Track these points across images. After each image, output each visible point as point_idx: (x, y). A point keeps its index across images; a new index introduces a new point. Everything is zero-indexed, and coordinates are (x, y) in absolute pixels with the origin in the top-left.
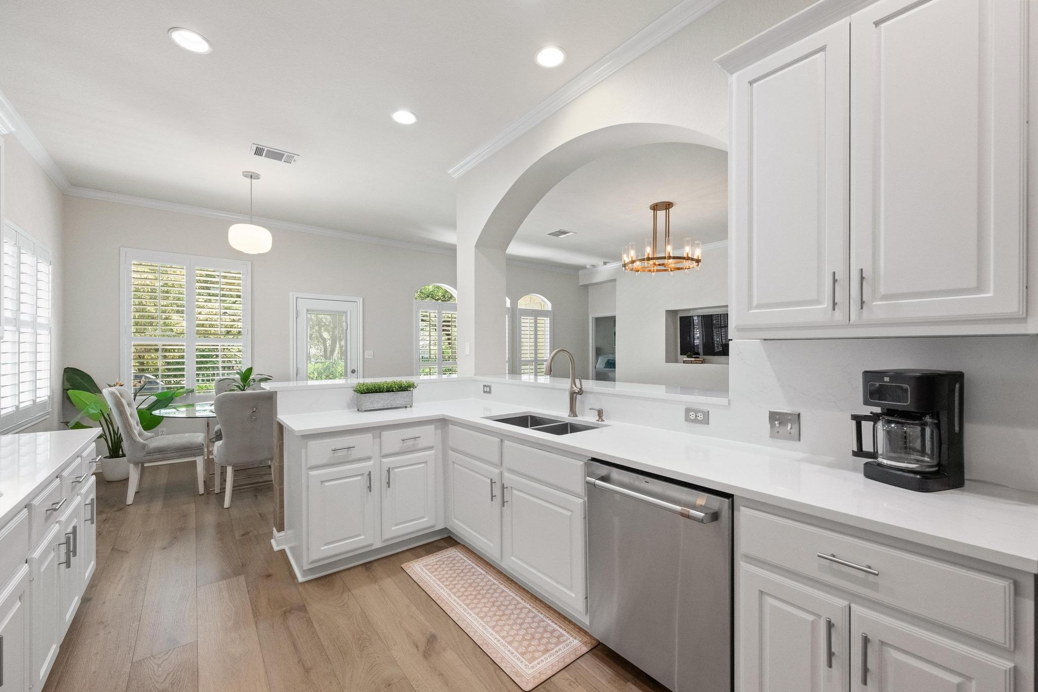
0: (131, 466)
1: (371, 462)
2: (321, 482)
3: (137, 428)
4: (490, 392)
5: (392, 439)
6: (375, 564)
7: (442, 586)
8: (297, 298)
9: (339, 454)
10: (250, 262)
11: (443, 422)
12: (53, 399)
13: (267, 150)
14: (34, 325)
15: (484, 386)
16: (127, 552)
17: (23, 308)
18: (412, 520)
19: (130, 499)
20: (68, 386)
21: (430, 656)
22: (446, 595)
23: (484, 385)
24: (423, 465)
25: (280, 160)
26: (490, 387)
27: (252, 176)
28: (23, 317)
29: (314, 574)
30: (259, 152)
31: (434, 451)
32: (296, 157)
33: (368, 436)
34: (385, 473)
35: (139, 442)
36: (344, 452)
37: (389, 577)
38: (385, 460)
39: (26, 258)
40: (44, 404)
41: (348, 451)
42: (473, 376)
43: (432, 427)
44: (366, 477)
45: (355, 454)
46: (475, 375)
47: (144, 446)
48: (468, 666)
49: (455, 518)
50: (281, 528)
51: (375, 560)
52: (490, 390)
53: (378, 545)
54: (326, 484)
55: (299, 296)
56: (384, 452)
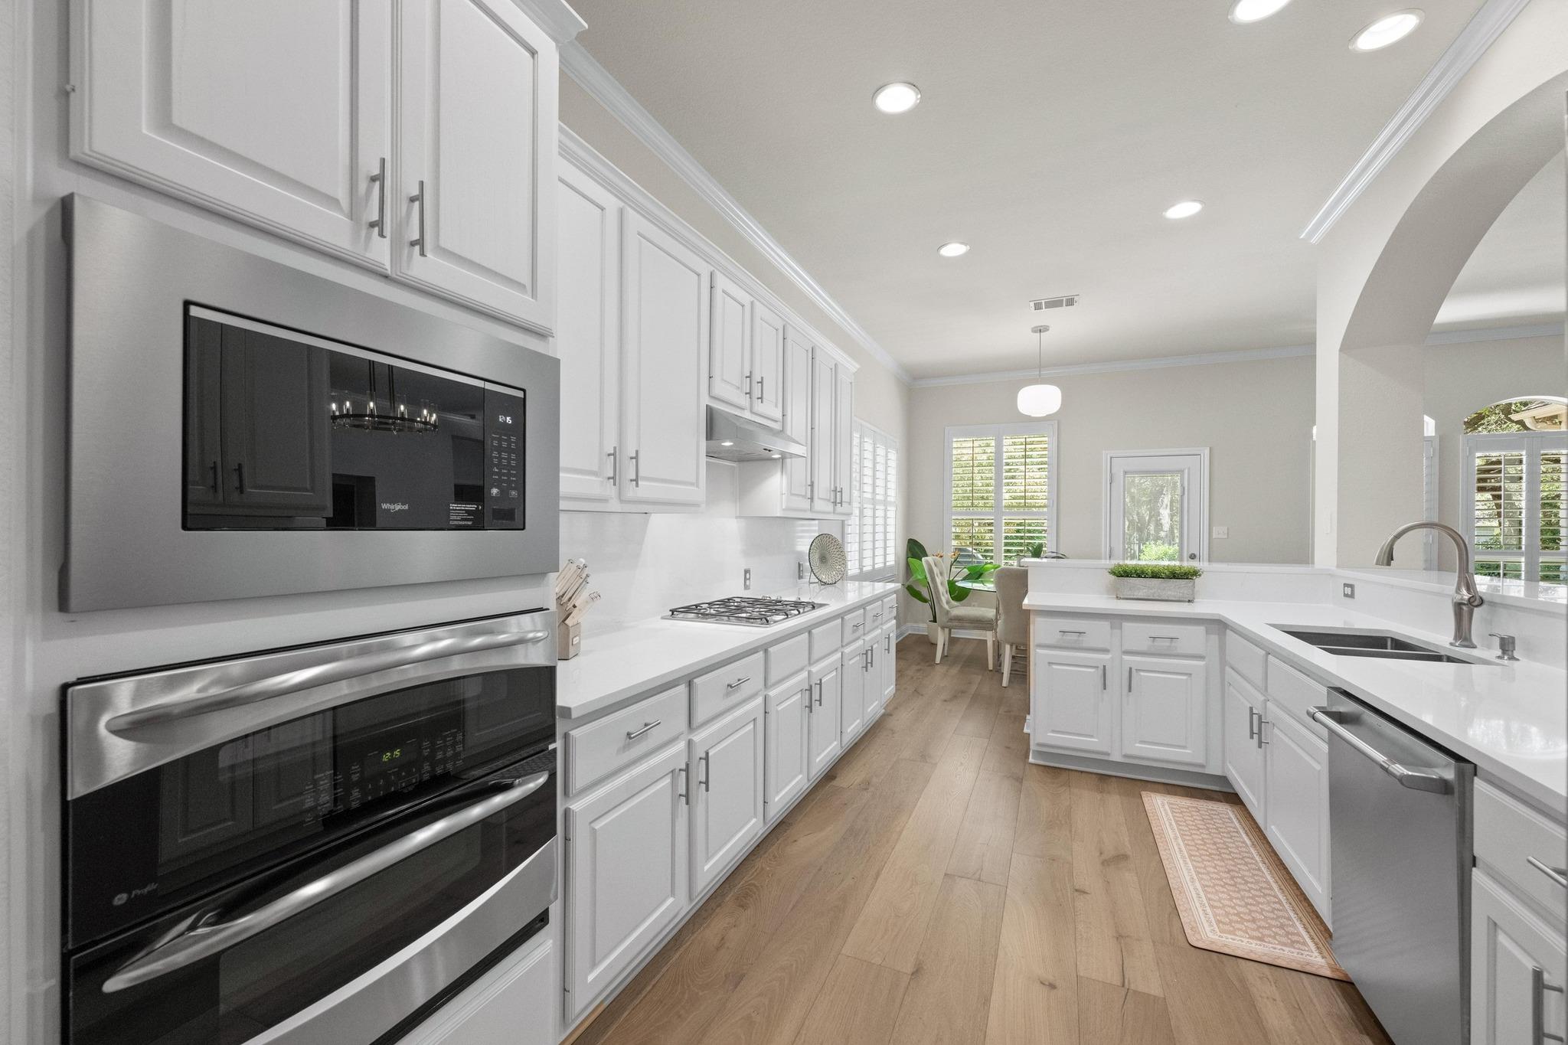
0: (939, 628)
1: (1107, 657)
2: (1049, 663)
3: (945, 597)
4: (1352, 596)
5: (1137, 635)
6: (1114, 779)
7: (1175, 828)
8: (1111, 458)
9: (1069, 638)
10: (1056, 422)
11: (1219, 626)
12: (899, 564)
13: (1045, 302)
14: (885, 503)
15: (1346, 585)
16: (922, 695)
17: (878, 490)
18: (1162, 744)
19: (938, 660)
20: (910, 555)
21: (1108, 865)
22: (1172, 836)
23: (1344, 584)
24: (1185, 677)
25: (1062, 306)
26: (1351, 586)
27: (1040, 330)
28: (878, 497)
29: (1044, 761)
30: (1038, 307)
31: (1204, 663)
32: (1076, 298)
33: (1105, 625)
34: (1126, 674)
35: (945, 609)
36: (1074, 637)
37: (1120, 795)
38: (1126, 657)
39: (881, 451)
40: (891, 567)
41: (1079, 636)
42: (1334, 568)
43: (1201, 629)
44: (1101, 672)
45: (1087, 641)
46: (1338, 566)
47: (948, 612)
48: (1142, 894)
49: (1230, 762)
50: (1029, 714)
51: (1115, 777)
52: (1353, 591)
53: (1116, 757)
54: (1054, 667)
55: (1114, 455)
56: (1126, 647)
